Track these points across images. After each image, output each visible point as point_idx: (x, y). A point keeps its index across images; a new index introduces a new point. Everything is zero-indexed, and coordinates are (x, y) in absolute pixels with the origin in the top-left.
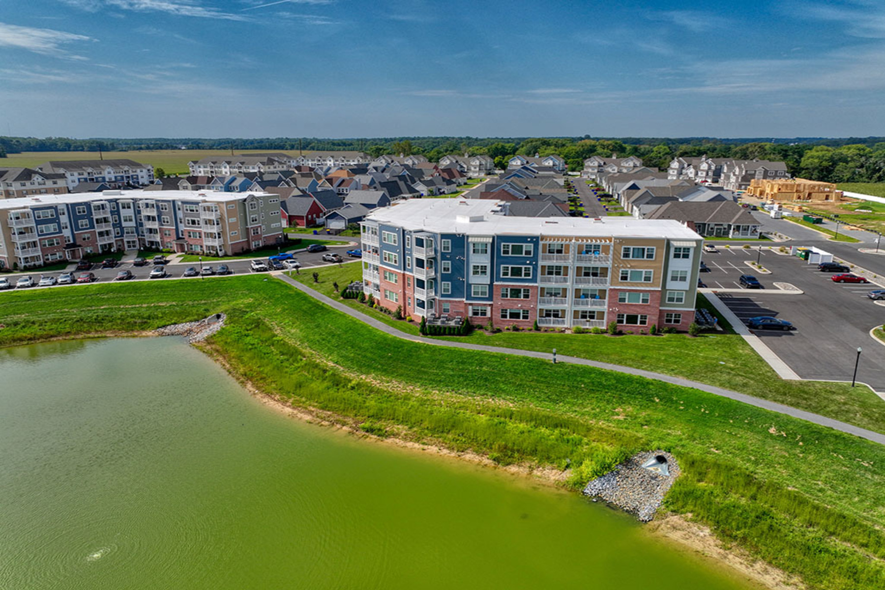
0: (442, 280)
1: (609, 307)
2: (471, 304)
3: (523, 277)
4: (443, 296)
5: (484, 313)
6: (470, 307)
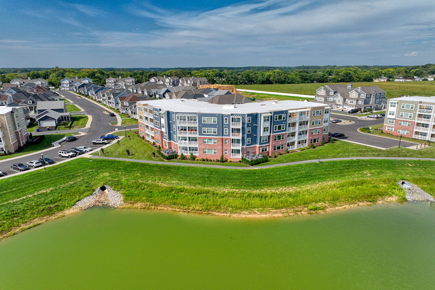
0: (247, 137)
1: (309, 137)
2: (261, 147)
3: (282, 130)
4: (247, 145)
5: (266, 150)
6: (261, 148)
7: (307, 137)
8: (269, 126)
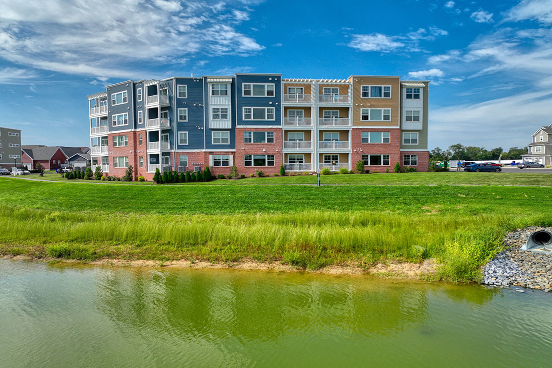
0: (179, 129)
1: (353, 147)
2: (211, 153)
3: (266, 119)
4: (180, 147)
5: (226, 163)
6: (211, 157)
7: (350, 148)
8: (229, 108)
